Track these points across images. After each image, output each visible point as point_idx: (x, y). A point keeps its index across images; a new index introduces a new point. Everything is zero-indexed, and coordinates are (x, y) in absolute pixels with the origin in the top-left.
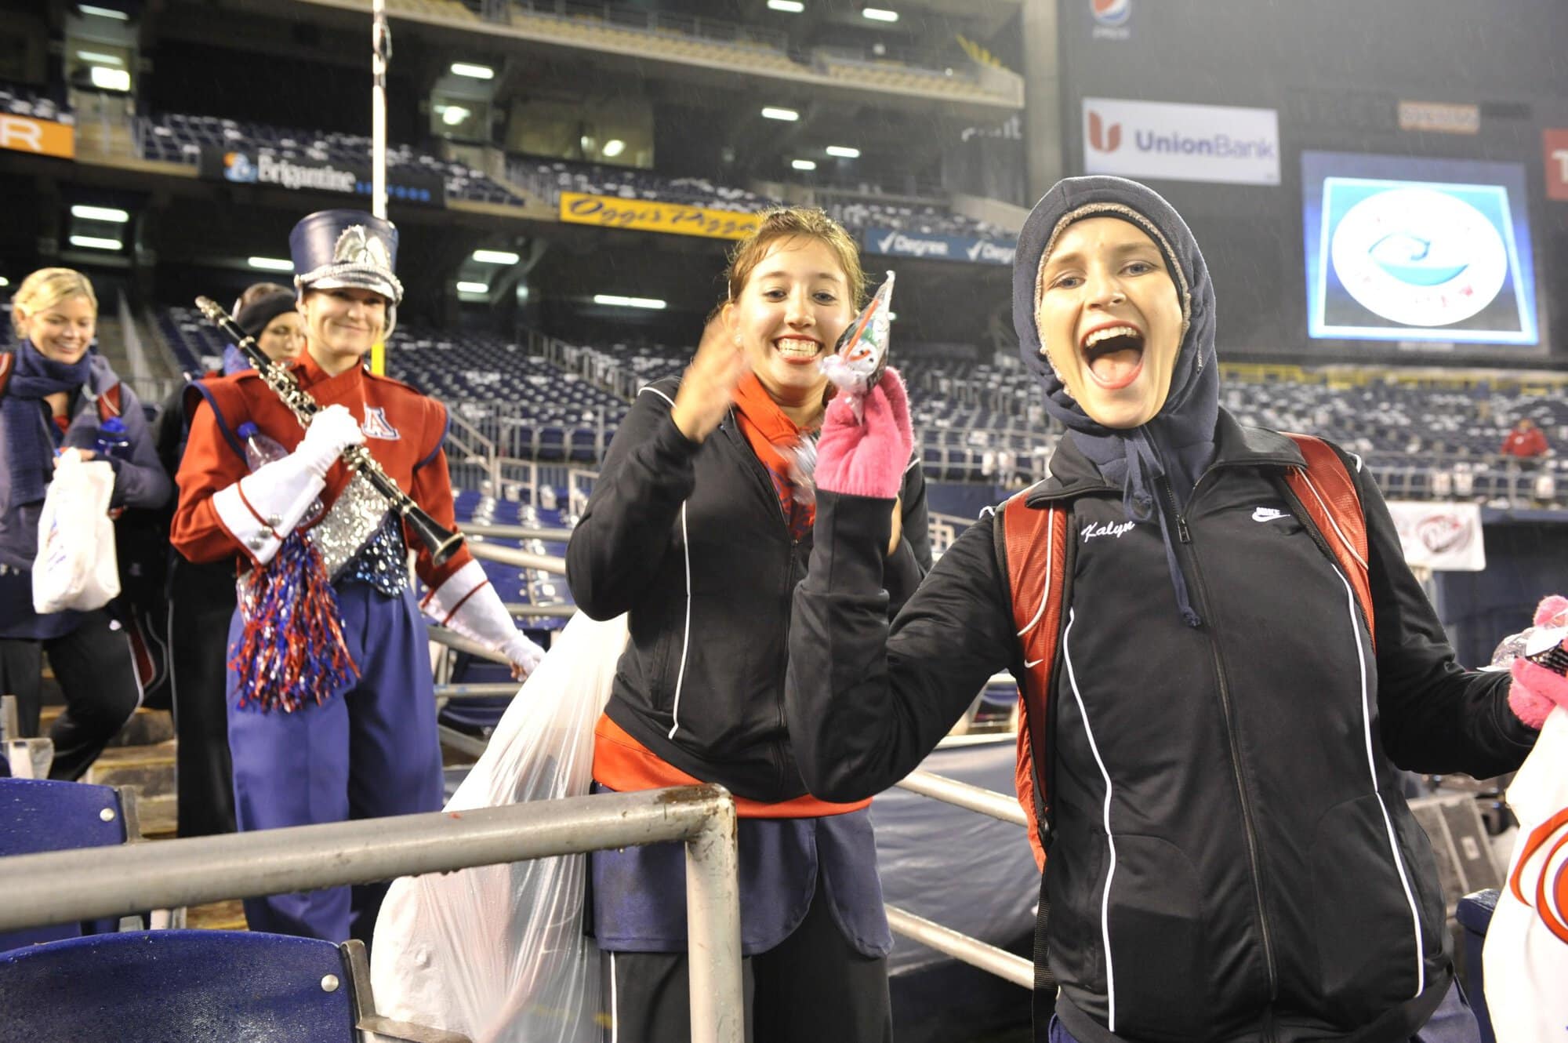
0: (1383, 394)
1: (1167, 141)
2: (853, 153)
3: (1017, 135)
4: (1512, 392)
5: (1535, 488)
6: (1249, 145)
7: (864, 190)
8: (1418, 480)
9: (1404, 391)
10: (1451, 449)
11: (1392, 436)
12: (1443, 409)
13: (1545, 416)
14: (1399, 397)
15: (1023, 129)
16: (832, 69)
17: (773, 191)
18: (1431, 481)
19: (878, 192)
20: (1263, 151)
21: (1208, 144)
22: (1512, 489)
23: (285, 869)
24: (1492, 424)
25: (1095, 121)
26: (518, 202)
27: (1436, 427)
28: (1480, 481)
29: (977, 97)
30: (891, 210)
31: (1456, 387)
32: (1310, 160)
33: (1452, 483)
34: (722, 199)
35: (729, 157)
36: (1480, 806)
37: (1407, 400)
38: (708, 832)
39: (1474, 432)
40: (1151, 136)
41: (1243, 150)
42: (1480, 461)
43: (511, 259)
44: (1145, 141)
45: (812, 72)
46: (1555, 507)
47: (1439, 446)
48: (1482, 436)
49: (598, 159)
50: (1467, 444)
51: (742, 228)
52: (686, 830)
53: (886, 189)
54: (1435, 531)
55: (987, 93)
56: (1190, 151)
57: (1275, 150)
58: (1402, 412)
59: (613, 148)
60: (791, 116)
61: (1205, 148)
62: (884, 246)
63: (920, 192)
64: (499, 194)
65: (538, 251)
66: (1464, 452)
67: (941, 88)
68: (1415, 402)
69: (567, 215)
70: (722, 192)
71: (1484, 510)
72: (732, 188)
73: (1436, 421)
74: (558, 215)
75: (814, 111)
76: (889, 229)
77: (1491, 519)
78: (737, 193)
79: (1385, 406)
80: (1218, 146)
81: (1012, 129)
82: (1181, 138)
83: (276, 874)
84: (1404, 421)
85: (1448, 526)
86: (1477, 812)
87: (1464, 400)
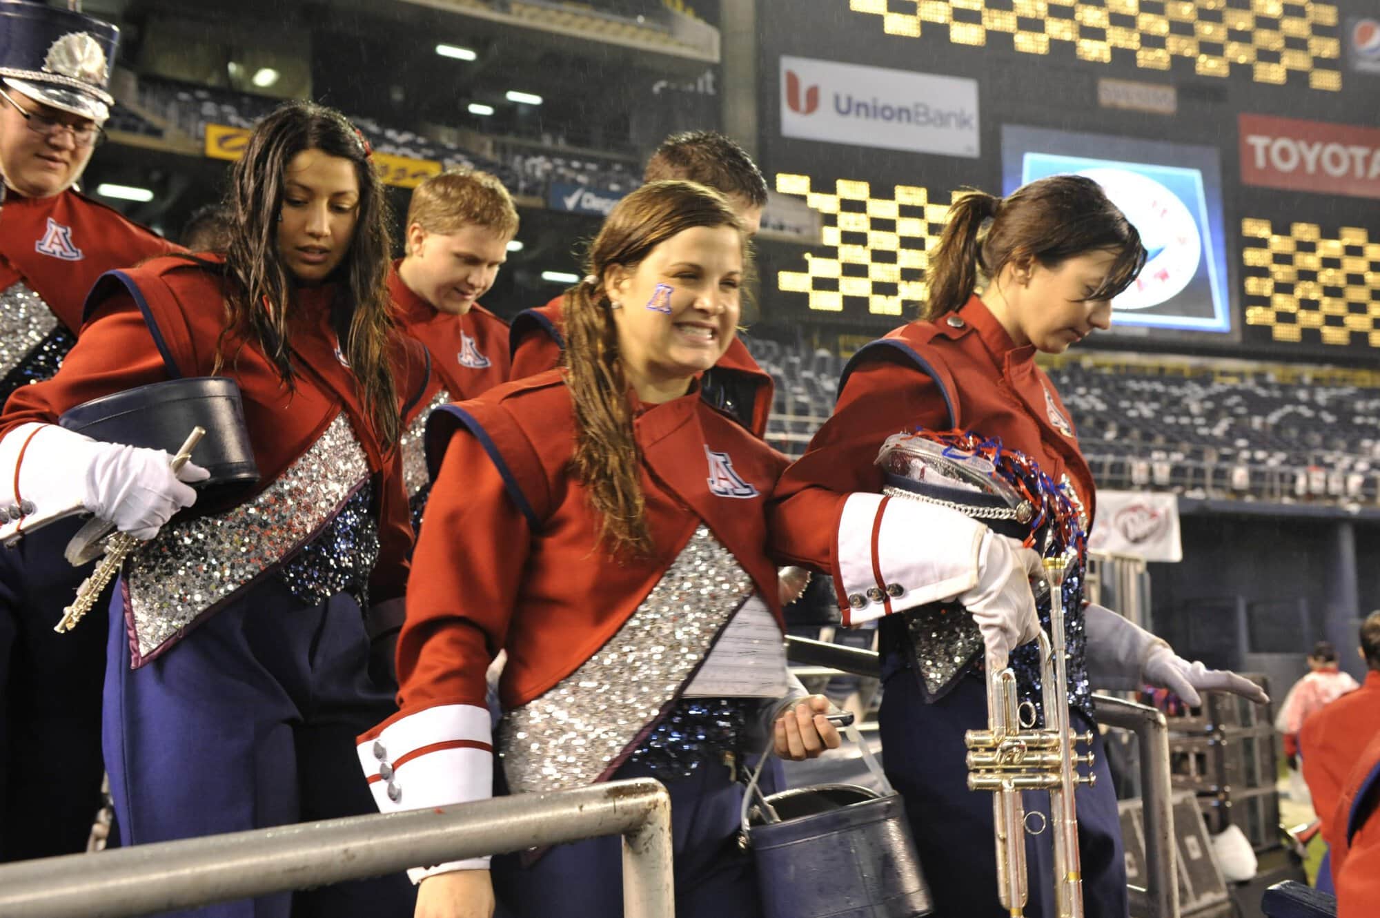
0: (1079, 378)
1: (866, 106)
2: (535, 100)
3: (711, 91)
4: (1204, 378)
5: (1231, 478)
6: (949, 115)
7: (547, 141)
8: (1118, 468)
9: (1100, 376)
10: (1148, 437)
11: (1090, 421)
12: (1138, 395)
13: (1238, 405)
14: (1095, 381)
15: (717, 84)
16: (515, 8)
17: (447, 137)
18: (1130, 469)
19: (562, 144)
20: (964, 123)
21: (908, 111)
22: (1209, 480)
23: (301, 866)
24: (1187, 413)
25: (793, 80)
26: (156, 132)
27: (1132, 413)
28: (1177, 471)
29: (671, 48)
30: (576, 164)
31: (1149, 373)
32: (1010, 134)
33: (1151, 472)
34: (390, 142)
35: (397, 96)
36: (1201, 804)
37: (1103, 384)
38: (649, 826)
39: (1169, 420)
40: (849, 100)
41: (942, 119)
42: (1175, 450)
43: (144, 195)
44: (843, 106)
45: (493, 9)
46: (1249, 499)
47: (1136, 433)
48: (1177, 423)
49: (247, 89)
50: (1162, 432)
51: (415, 176)
52: (631, 824)
53: (571, 141)
54: (1132, 521)
55: (681, 44)
56: (889, 119)
57: (975, 122)
58: (1098, 397)
59: (265, 78)
60: (468, 55)
61: (904, 115)
62: (570, 203)
63: (607, 147)
64: (132, 121)
65: (177, 186)
66: (1160, 440)
67: (633, 36)
68: (1111, 387)
69: (213, 150)
70: (391, 134)
71: (1181, 500)
72: (400, 131)
73: (1132, 408)
74: (203, 149)
75: (494, 49)
76: (576, 185)
77: (1189, 509)
78: (406, 137)
79: (1081, 390)
80: (917, 114)
81: (705, 83)
82: (880, 104)
83: (293, 870)
84: (1101, 407)
85: (1146, 516)
86: (1199, 811)
87: (1159, 387)
